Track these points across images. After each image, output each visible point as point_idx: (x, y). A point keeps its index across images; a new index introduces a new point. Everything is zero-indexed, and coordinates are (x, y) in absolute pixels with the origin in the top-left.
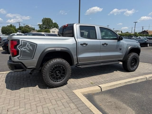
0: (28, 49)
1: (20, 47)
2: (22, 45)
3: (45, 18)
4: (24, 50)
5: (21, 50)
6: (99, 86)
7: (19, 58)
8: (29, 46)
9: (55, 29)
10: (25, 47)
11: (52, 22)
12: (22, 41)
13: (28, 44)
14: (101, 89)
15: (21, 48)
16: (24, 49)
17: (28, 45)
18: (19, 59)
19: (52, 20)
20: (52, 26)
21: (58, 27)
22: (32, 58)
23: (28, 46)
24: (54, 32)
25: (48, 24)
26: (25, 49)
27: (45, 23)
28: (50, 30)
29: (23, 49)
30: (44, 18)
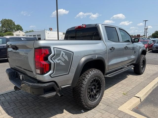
0: (63, 61)
1: (52, 59)
2: (55, 54)
3: (5, 19)
4: (58, 62)
5: (54, 63)
6: (136, 97)
7: (51, 75)
8: (64, 56)
9: (20, 32)
10: (59, 58)
11: (14, 25)
12: (55, 49)
13: (62, 52)
14: (141, 99)
15: (54, 59)
16: (58, 60)
17: (63, 54)
18: (52, 77)
19: (13, 21)
20: (15, 29)
21: (22, 29)
22: (68, 73)
23: (62, 56)
24: (19, 35)
25: (9, 26)
26: (60, 61)
27: (5, 25)
28: (14, 33)
29: (56, 61)
30: (3, 19)
